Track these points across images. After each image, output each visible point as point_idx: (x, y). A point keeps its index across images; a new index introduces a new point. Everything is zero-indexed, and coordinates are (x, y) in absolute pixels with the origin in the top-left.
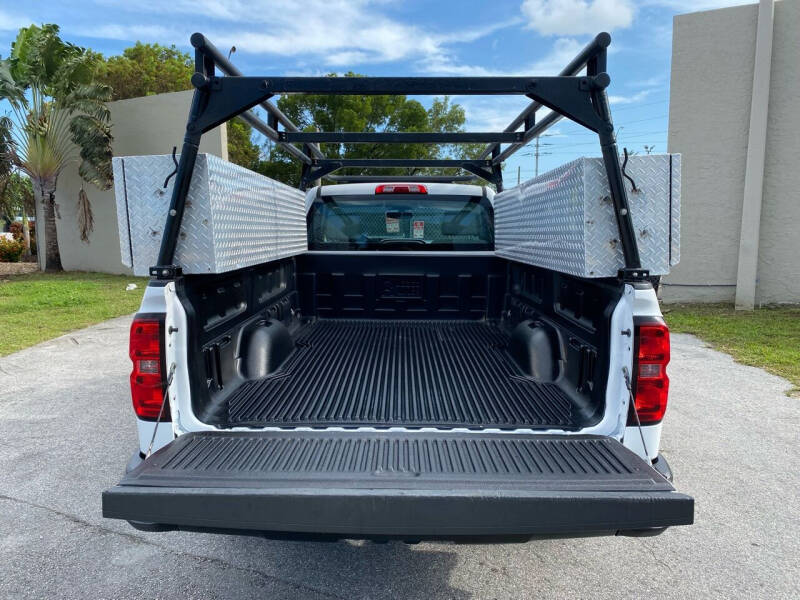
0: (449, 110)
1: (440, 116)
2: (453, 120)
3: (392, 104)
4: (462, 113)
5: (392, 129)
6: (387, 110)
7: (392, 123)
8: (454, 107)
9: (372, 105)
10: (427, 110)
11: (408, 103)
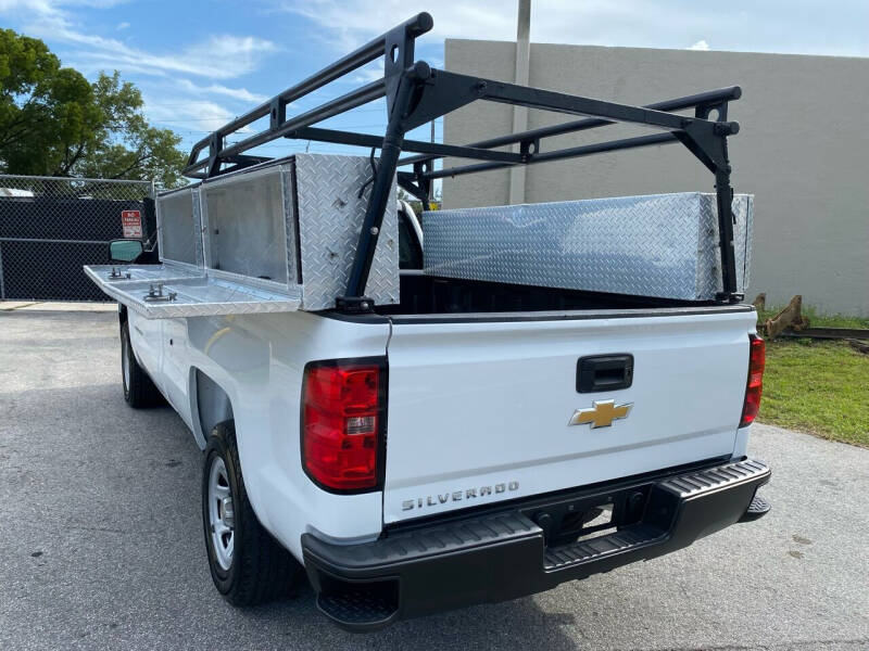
0: (120, 88)
1: (109, 94)
2: (126, 101)
3: (41, 70)
4: (138, 95)
5: (42, 102)
6: (34, 75)
7: (38, 94)
8: (127, 87)
9: (11, 66)
10: (91, 84)
11: (64, 71)
